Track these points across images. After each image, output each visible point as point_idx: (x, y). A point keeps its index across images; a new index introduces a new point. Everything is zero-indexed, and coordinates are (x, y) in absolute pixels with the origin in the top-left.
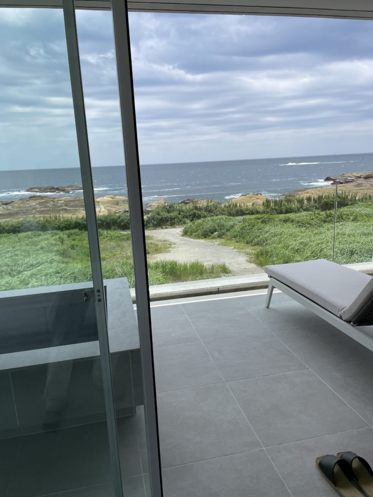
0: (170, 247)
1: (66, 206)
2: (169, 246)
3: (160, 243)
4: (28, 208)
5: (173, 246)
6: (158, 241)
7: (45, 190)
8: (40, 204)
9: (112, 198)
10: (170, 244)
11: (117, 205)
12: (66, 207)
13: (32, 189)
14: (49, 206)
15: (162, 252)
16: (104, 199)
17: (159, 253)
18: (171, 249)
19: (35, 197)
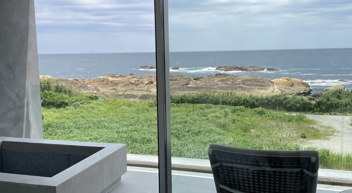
0: (331, 135)
1: (243, 84)
2: (331, 133)
3: (322, 129)
4: (212, 84)
5: (335, 134)
6: (321, 126)
7: (230, 69)
8: (222, 81)
9: (287, 80)
10: (333, 132)
11: (292, 87)
12: (243, 86)
13: (220, 67)
14: (228, 83)
15: (320, 139)
16: (280, 80)
17: (316, 139)
18: (331, 137)
19: (220, 74)
